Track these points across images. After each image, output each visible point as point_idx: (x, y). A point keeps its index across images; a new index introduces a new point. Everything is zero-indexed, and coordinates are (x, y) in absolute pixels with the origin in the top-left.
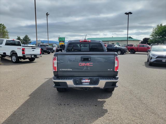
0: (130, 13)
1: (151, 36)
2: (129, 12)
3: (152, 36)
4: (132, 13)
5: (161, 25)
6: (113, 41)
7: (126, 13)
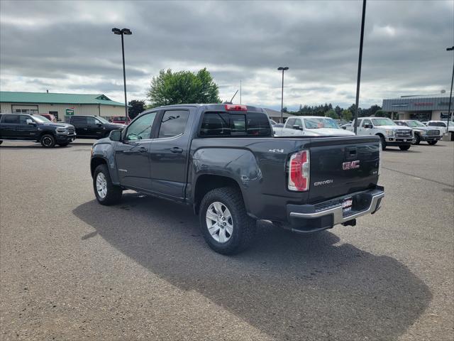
0: (127, 31)
1: (150, 98)
2: (125, 30)
3: (153, 96)
4: (131, 33)
5: (169, 72)
6: (52, 104)
7: (116, 31)
